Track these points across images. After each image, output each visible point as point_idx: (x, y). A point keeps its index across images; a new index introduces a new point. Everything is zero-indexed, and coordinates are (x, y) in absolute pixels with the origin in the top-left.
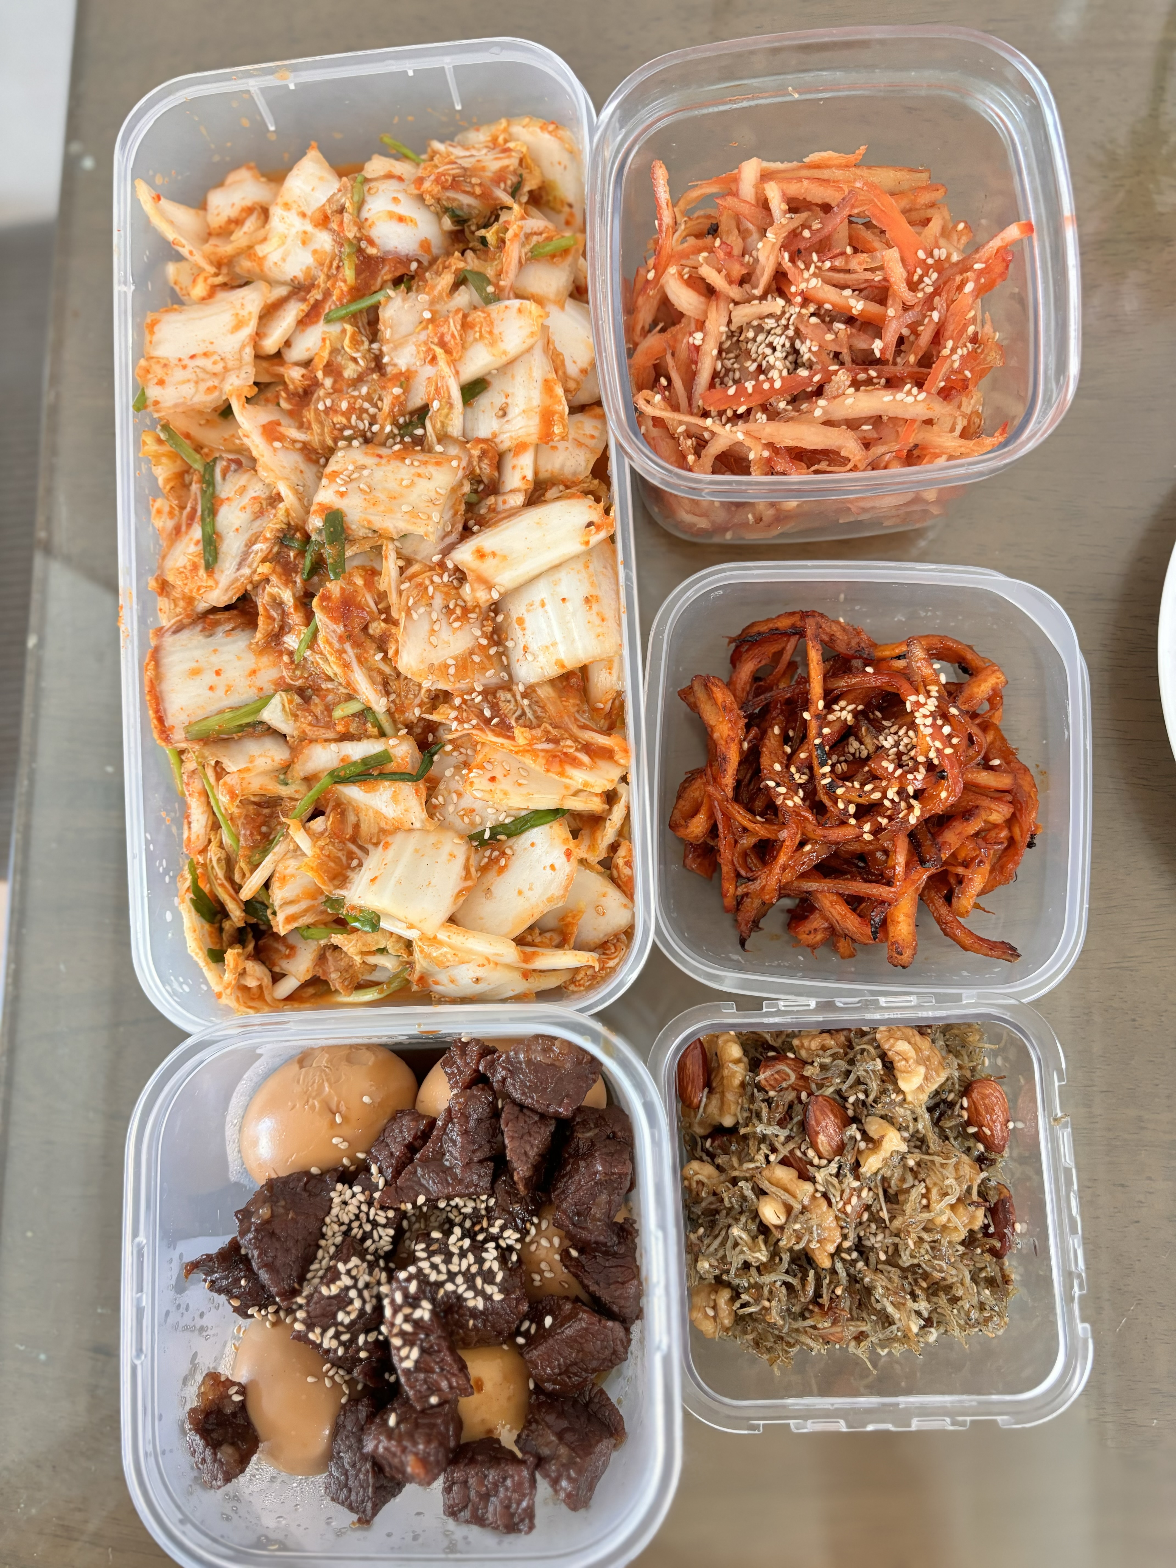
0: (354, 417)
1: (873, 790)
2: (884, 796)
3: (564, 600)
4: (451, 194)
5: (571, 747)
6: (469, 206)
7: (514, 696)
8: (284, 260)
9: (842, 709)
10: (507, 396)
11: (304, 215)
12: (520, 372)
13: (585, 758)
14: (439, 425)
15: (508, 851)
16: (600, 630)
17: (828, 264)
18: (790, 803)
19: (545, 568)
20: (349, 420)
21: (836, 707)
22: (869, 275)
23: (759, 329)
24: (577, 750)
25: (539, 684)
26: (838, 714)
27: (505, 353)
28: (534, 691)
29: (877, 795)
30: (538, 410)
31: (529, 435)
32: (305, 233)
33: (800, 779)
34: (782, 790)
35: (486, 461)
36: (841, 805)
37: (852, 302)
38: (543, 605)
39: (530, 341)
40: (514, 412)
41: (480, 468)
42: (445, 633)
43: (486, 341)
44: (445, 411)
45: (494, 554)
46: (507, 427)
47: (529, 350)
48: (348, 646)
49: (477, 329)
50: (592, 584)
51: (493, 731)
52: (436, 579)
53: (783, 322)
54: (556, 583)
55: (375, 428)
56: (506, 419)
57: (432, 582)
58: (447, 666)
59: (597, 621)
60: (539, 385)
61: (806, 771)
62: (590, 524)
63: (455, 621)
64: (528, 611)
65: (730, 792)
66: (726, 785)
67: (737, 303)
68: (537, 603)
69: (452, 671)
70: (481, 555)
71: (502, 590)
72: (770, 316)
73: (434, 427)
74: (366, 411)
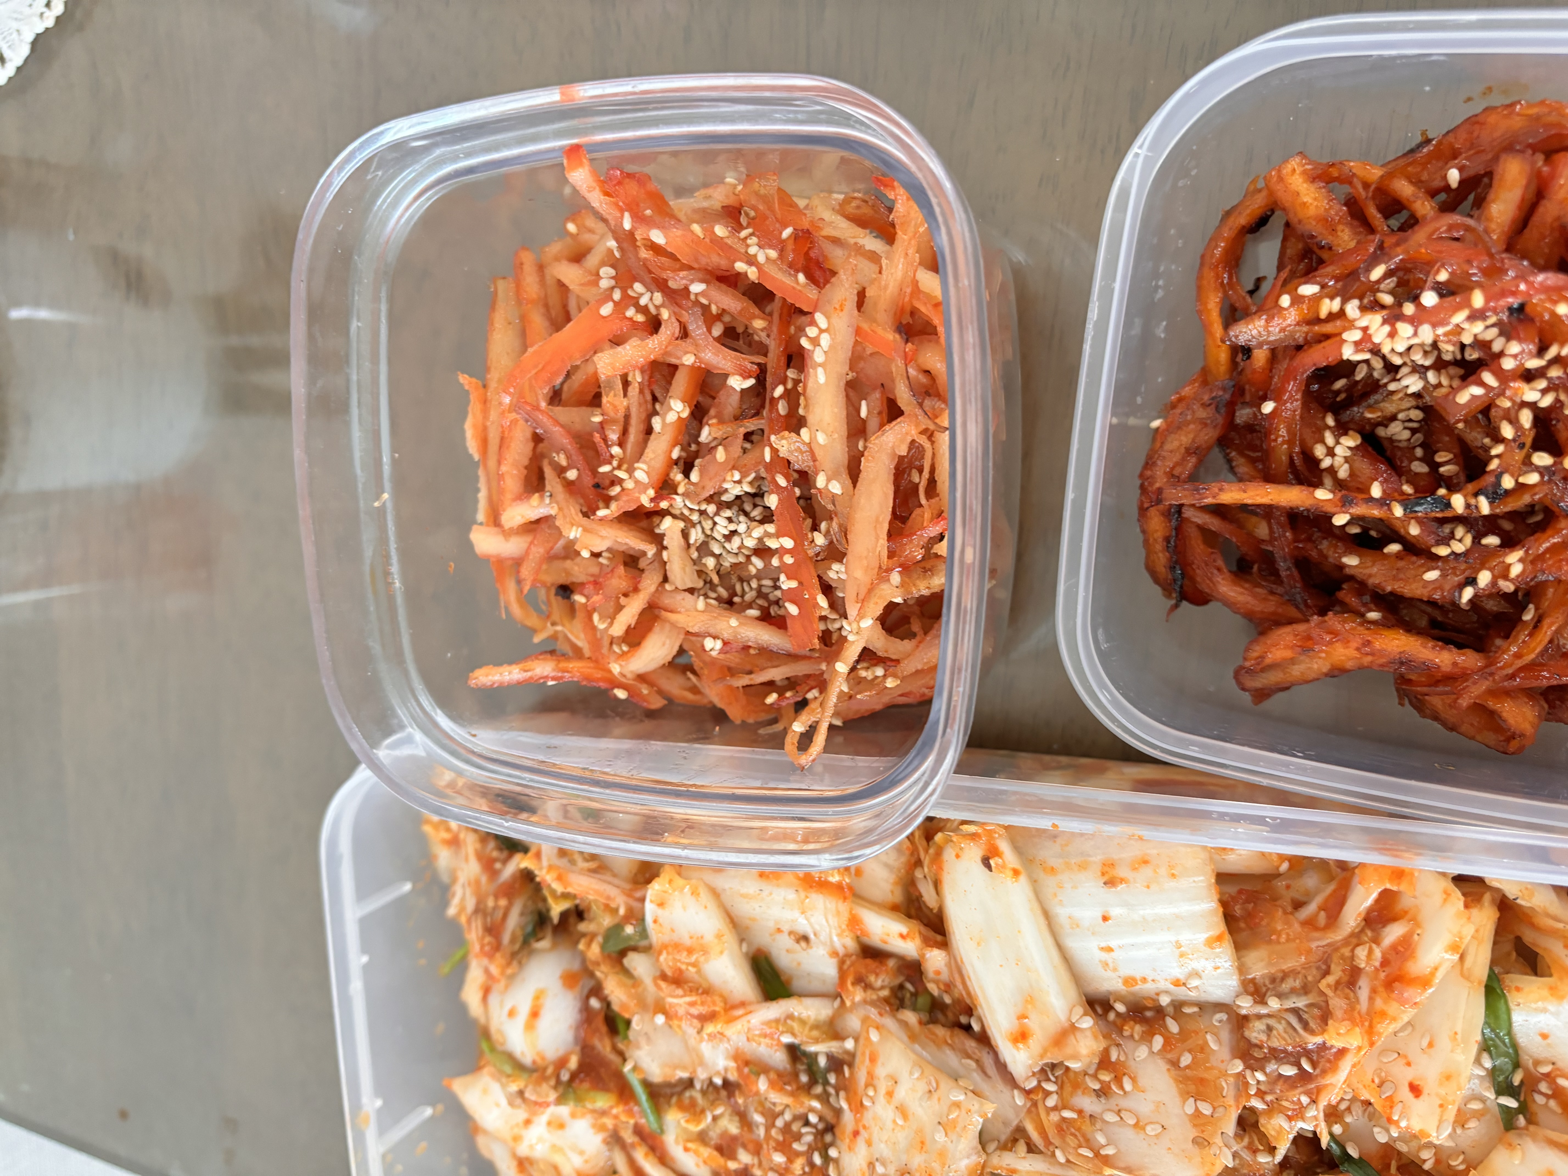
0: (796, 1146)
1: (1514, 422)
2: (1533, 406)
3: (1105, 919)
4: (506, 938)
5: (1371, 952)
6: (522, 914)
7: (1259, 1017)
8: (581, 1153)
9: (1331, 452)
10: (779, 930)
11: (528, 1122)
12: (746, 909)
13: (1393, 933)
14: (815, 1033)
15: (1545, 1069)
16: (1163, 871)
17: (616, 450)
18: (1516, 570)
19: (1050, 941)
20: (798, 1154)
21: (1326, 463)
22: (634, 390)
23: (704, 548)
24: (1376, 941)
25: (1241, 969)
26: (1338, 461)
27: (719, 936)
28: (1253, 981)
29: (1526, 418)
30: (803, 894)
31: (838, 913)
32: (549, 1124)
33: (1462, 542)
34: (1484, 578)
35: (872, 978)
36: (1533, 478)
37: (671, 417)
38: (1110, 950)
39: (704, 895)
40: (803, 924)
41: (882, 988)
42: (1142, 1104)
43: (702, 959)
44: (795, 1025)
45: (1022, 1017)
46: (823, 936)
47: (715, 894)
49: (683, 967)
50: (1083, 866)
51: (1324, 1072)
52: (1051, 1102)
53: (695, 517)
54: (1076, 924)
55: (813, 1119)
56: (812, 936)
57: (1055, 1108)
58: (1198, 1113)
59: (1146, 872)
60: (767, 887)
61: (1447, 529)
62: (986, 862)
63: (1122, 1087)
64: (1115, 970)
65: (1468, 659)
66: (1455, 664)
67: (666, 579)
68: (1106, 957)
69: (1206, 1109)
70: (1021, 1037)
72: (685, 534)
73: (817, 1041)
74: (788, 1125)
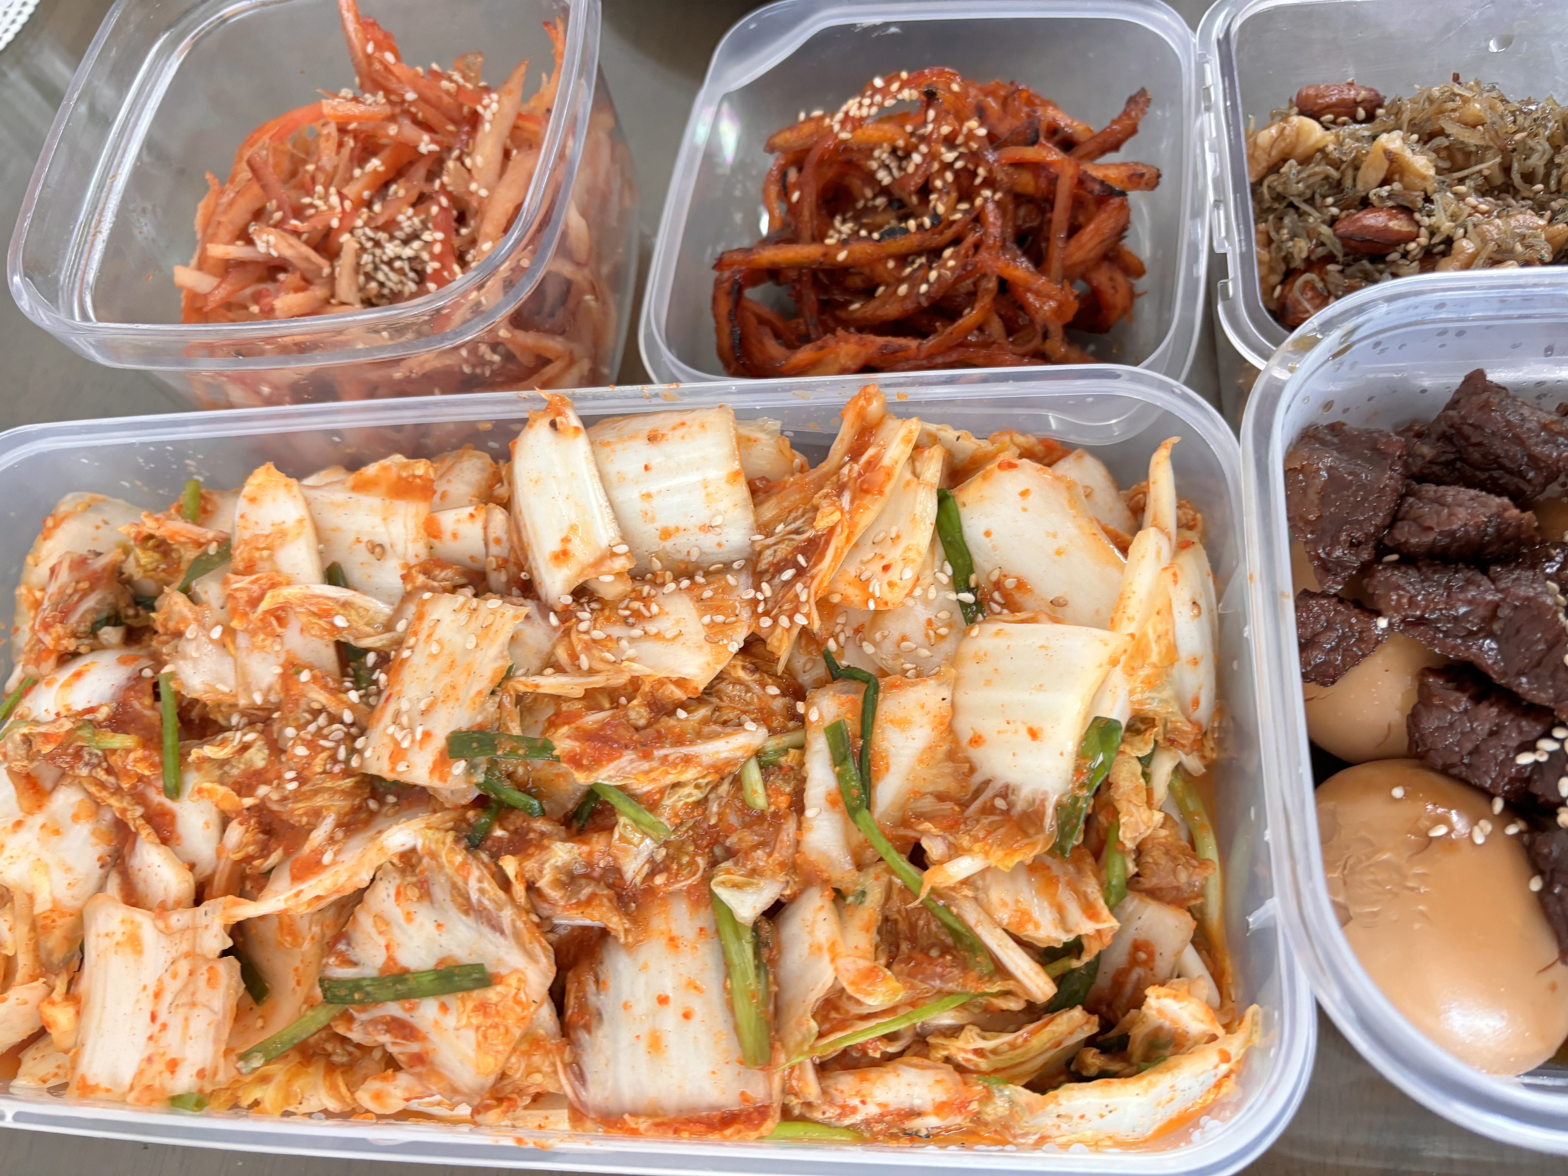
0: (322, 742)
1: (943, 179)
3: (647, 468)
5: (851, 469)
10: (358, 541)
11: (19, 824)
12: (333, 519)
13: (870, 452)
16: (695, 428)
20: (324, 749)
24: (856, 462)
27: (301, 521)
29: (949, 175)
30: (387, 501)
31: (417, 514)
34: (933, 275)
35: (437, 572)
38: (649, 496)
40: (381, 534)
41: (444, 580)
42: (665, 625)
43: (277, 543)
44: (352, 613)
45: (566, 540)
46: (400, 548)
47: (307, 499)
48: (658, 753)
49: (257, 555)
50: (634, 437)
51: (815, 565)
52: (583, 627)
53: (369, 245)
54: (622, 479)
55: (348, 717)
56: (388, 546)
57: (587, 632)
58: (712, 625)
59: (683, 433)
60: (358, 499)
62: (553, 424)
63: (649, 609)
64: (653, 520)
67: (333, 296)
68: (646, 506)
69: (720, 618)
71: (619, 540)
73: (371, 637)
74: (320, 729)
